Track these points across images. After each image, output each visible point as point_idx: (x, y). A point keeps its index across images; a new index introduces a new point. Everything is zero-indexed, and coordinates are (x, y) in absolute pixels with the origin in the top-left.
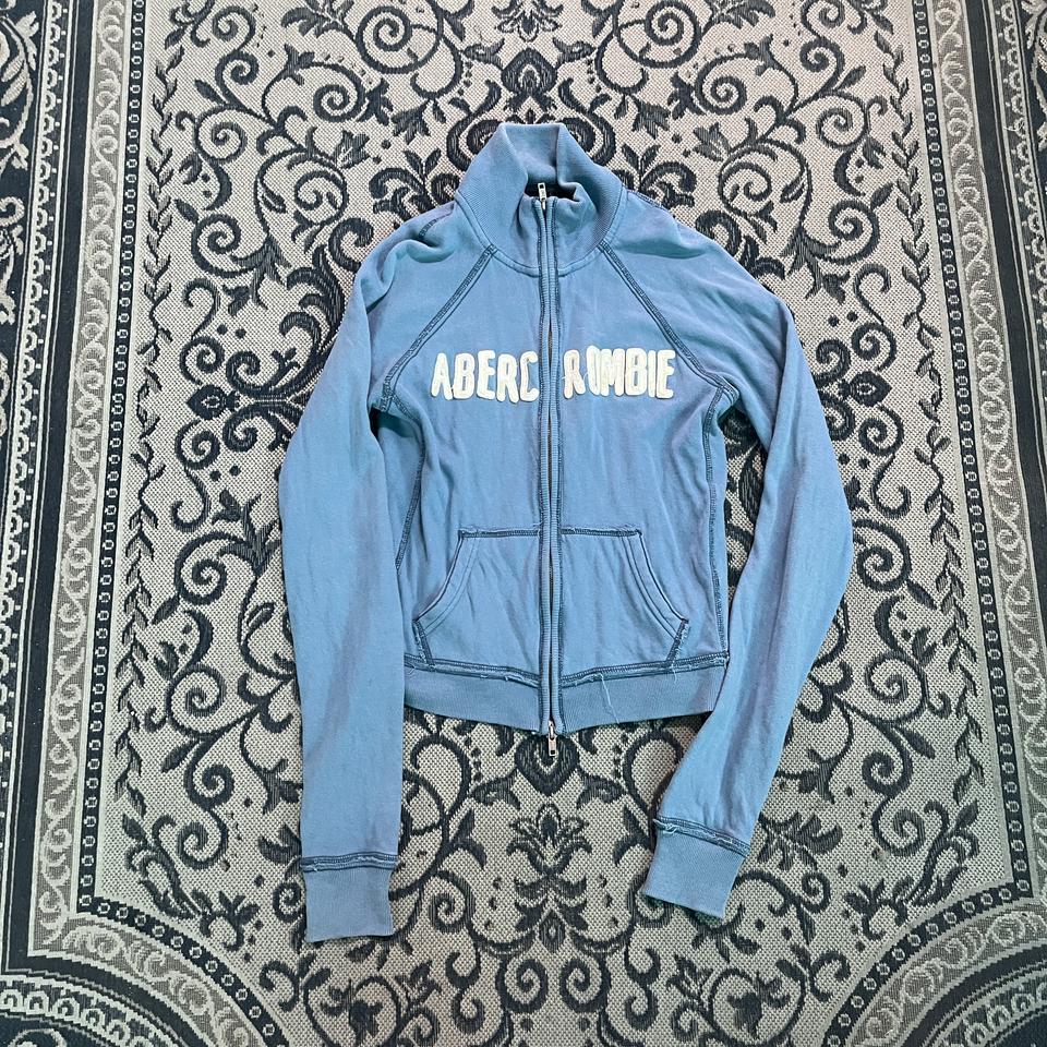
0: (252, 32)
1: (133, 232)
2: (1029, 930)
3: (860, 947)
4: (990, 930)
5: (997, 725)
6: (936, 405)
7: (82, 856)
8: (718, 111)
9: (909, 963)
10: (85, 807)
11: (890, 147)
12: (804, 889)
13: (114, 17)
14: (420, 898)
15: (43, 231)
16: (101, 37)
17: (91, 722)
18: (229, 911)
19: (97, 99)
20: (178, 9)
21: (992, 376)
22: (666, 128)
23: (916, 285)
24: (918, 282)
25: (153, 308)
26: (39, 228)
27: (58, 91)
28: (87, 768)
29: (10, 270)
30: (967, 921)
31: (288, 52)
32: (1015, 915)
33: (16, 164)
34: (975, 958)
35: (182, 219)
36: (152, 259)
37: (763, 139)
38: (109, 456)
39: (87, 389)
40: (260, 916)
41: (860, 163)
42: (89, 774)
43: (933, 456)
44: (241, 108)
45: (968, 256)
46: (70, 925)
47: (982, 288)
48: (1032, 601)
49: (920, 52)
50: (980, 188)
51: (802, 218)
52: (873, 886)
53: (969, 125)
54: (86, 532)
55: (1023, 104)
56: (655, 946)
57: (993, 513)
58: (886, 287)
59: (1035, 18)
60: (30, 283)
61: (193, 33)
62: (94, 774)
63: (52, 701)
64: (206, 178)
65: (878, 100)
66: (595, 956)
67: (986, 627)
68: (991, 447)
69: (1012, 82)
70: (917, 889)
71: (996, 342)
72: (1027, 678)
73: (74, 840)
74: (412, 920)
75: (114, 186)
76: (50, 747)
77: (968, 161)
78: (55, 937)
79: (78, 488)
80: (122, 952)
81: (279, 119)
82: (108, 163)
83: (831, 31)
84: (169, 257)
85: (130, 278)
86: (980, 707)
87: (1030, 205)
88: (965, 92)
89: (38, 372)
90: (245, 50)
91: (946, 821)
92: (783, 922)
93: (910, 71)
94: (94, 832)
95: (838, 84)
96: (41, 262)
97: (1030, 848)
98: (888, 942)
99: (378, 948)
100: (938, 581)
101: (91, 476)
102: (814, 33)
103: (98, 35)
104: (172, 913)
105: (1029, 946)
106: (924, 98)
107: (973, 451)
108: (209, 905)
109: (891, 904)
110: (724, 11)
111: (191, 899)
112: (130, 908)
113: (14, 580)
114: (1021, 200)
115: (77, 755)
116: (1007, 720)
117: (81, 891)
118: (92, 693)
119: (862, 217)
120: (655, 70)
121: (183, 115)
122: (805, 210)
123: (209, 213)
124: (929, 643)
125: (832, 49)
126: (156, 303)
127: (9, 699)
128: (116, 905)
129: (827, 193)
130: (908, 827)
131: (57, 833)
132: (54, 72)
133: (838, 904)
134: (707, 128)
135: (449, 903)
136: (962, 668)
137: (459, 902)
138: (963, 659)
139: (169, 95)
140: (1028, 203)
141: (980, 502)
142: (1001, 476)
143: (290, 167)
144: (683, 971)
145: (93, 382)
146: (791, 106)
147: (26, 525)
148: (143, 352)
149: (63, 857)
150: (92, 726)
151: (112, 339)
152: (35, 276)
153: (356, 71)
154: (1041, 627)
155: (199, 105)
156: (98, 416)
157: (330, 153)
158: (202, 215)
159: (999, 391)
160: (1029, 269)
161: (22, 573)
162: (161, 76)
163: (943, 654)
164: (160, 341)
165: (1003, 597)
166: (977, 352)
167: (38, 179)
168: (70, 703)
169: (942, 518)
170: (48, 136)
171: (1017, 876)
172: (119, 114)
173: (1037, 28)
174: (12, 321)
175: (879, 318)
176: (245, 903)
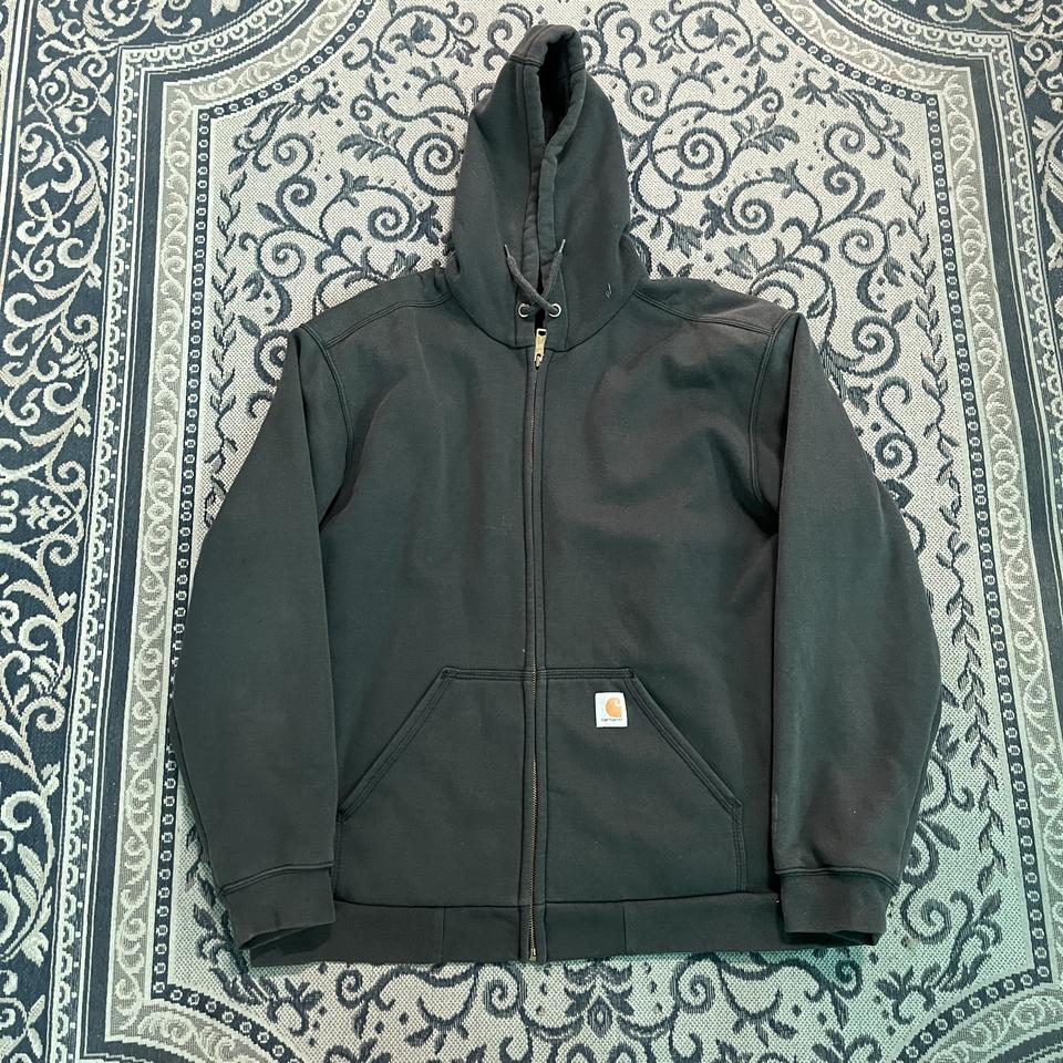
0: (310, 157)
1: (199, 346)
2: (1049, 1014)
3: (891, 1031)
4: (1012, 1014)
5: (1018, 817)
6: (956, 511)
7: (155, 945)
8: (747, 231)
9: (937, 1046)
10: (158, 897)
11: (909, 266)
12: (838, 975)
13: (181, 144)
14: (475, 984)
15: (115, 347)
16: (168, 162)
17: (163, 815)
18: (295, 997)
19: (166, 222)
20: (240, 136)
21: (1008, 484)
22: (698, 248)
23: (935, 397)
24: (938, 394)
25: (219, 419)
26: (112, 343)
27: (128, 213)
28: (160, 860)
29: (85, 384)
30: (991, 1006)
31: (344, 176)
32: (1035, 1000)
33: (90, 283)
34: (998, 1041)
35: (245, 334)
36: (217, 372)
37: (790, 258)
38: (178, 560)
39: (158, 497)
40: (323, 1003)
41: (881, 282)
42: (161, 865)
43: (954, 561)
44: (300, 229)
45: (984, 370)
46: (145, 1011)
47: (997, 400)
48: (1049, 699)
49: (936, 176)
50: (994, 306)
51: (827, 333)
52: (902, 974)
53: (983, 246)
54: (157, 633)
55: (1033, 225)
56: (698, 1031)
57: (1010, 616)
58: (907, 399)
59: (1045, 143)
60: (104, 396)
61: (256, 158)
62: (165, 865)
63: (126, 794)
64: (267, 296)
65: (898, 222)
66: (641, 1040)
67: (1006, 724)
68: (1008, 552)
69: (1023, 205)
70: (944, 976)
71: (1012, 452)
72: (1045, 774)
73: (148, 929)
74: (467, 1006)
75: (182, 303)
76: (125, 839)
77: (982, 280)
78: (131, 1022)
79: (149, 591)
80: (193, 1037)
81: (335, 239)
82: (176, 282)
83: (853, 157)
84: (234, 370)
85: (197, 391)
86: (1002, 801)
87: (1041, 322)
88: (979, 214)
89: (113, 482)
90: (303, 175)
91: (970, 911)
92: (818, 1007)
93: (926, 194)
94: (167, 921)
95: (859, 207)
96: (114, 376)
97: (1050, 936)
98: (918, 1026)
99: (436, 1033)
100: (959, 680)
101: (161, 579)
102: (836, 158)
103: (165, 160)
104: (241, 1000)
105: (1048, 1029)
106: (940, 220)
107: (991, 556)
108: (275, 992)
109: (919, 989)
110: (752, 137)
111: (259, 986)
112: (201, 995)
113: (90, 680)
114: (1032, 317)
115: (150, 847)
116: (1027, 814)
117: (155, 978)
118: (164, 787)
119: (883, 331)
120: (688, 193)
121: (246, 236)
122: (830, 325)
123: (271, 329)
124: (952, 739)
125: (853, 173)
126: (222, 414)
127: (86, 793)
128: (187, 992)
129: (851, 309)
130: (935, 916)
131: (132, 923)
132: (125, 196)
133: (870, 989)
134: (737, 247)
135: (503, 989)
136: (985, 764)
137: (512, 990)
138: (985, 754)
139: (233, 217)
140: (1038, 320)
141: (998, 605)
142: (1019, 580)
143: (346, 285)
144: (724, 1056)
145: (163, 490)
146: (816, 227)
147: (101, 626)
148: (209, 461)
149: (138, 946)
150: (164, 819)
151: (180, 450)
152: (109, 390)
153: (408, 194)
154: (1058, 724)
155: (261, 226)
156: (167, 522)
157: (384, 272)
158: (264, 331)
159: (1015, 498)
160: (1041, 381)
161: (97, 672)
162: (225, 200)
163: (965, 750)
164: (226, 451)
165: (1022, 695)
166: (994, 461)
167: (111, 297)
168: (143, 797)
169: (963, 620)
170: (120, 256)
171: (1037, 962)
172: (186, 234)
173: (1047, 152)
174: (88, 433)
175: (901, 428)
176: (309, 990)
